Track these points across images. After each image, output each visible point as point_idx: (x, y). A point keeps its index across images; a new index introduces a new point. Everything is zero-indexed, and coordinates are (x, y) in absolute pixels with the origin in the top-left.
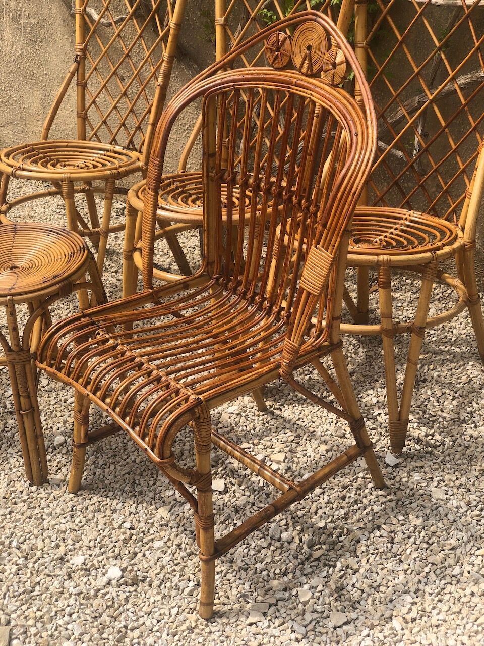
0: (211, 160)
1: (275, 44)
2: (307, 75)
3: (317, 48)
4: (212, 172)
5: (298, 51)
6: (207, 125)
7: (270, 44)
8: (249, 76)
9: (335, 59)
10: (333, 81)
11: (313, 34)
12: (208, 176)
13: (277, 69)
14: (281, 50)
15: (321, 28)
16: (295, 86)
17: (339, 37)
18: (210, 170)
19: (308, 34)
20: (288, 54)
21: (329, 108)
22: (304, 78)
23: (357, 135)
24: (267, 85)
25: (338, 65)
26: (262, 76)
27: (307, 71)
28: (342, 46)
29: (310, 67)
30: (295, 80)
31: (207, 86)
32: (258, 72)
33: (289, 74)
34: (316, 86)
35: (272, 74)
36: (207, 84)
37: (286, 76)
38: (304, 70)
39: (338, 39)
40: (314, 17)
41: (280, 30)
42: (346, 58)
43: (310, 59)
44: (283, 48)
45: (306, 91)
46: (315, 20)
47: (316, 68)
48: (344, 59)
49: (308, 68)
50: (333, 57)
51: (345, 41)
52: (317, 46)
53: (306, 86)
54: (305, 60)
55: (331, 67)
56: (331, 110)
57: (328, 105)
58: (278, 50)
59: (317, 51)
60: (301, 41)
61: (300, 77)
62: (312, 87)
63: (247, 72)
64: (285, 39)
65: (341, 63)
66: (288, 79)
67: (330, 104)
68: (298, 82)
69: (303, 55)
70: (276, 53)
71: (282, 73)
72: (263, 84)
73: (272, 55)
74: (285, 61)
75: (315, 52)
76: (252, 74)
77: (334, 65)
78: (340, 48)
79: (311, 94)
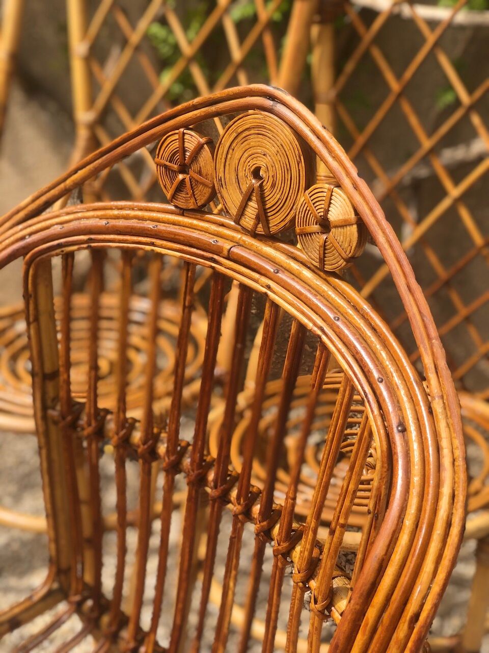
0: (50, 386)
1: (178, 156)
2: (254, 235)
3: (279, 176)
4: (54, 408)
5: (230, 177)
6: (36, 319)
7: (166, 155)
8: (121, 223)
9: (327, 211)
10: (322, 261)
11: (266, 142)
12: (45, 417)
13: (183, 212)
14: (191, 172)
15: (288, 131)
16: (228, 258)
17: (336, 158)
18: (49, 403)
19: (253, 140)
20: (208, 182)
21: (319, 332)
22: (248, 240)
23: (404, 430)
24: (161, 247)
25: (336, 227)
26: (150, 225)
27: (256, 225)
28: (347, 182)
29: (263, 216)
30: (227, 246)
31: (29, 240)
32: (140, 213)
33: (213, 228)
34: (280, 267)
35: (174, 224)
36: (30, 234)
37: (206, 231)
38: (249, 221)
39: (334, 164)
40: (268, 103)
41: (186, 125)
42: (357, 213)
43: (262, 201)
44: (195, 167)
45: (256, 276)
46: (270, 110)
47: (276, 222)
48: (353, 216)
49: (258, 219)
50: (323, 205)
51: (354, 171)
52: (279, 172)
53: (255, 264)
54: (249, 199)
55: (316, 228)
56: (324, 338)
57: (315, 324)
58: (184, 169)
59: (279, 182)
60: (237, 155)
61: (238, 236)
62: (270, 268)
63: (116, 212)
64: (200, 148)
65: (344, 224)
66: (211, 240)
67: (320, 322)
68: (235, 250)
69: (244, 188)
70: (181, 177)
71: (195, 222)
72: (153, 244)
73: (172, 180)
74: (202, 195)
75: (273, 185)
76: (126, 218)
77: (325, 225)
78: (339, 186)
79: (269, 287)
